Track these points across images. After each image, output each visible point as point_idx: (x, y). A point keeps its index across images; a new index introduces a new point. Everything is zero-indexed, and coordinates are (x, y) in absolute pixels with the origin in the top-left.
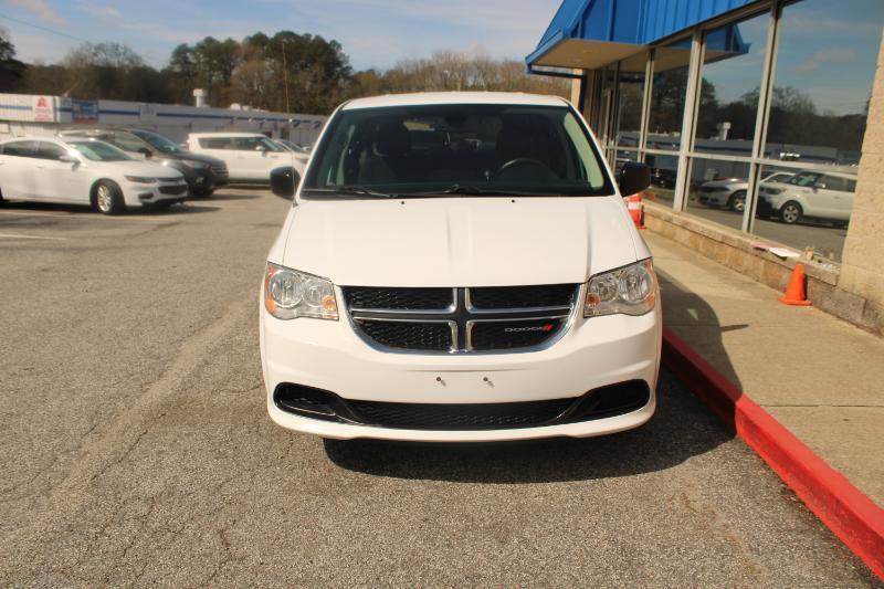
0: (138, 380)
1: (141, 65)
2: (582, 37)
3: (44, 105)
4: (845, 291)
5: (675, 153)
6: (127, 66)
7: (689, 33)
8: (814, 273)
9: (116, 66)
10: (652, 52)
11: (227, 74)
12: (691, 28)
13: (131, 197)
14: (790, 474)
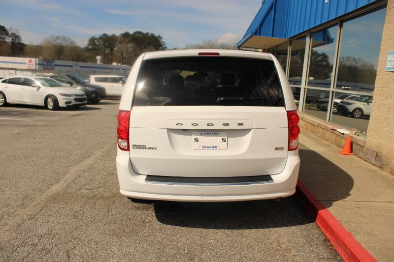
0: (48, 183)
1: (75, 45)
2: (259, 35)
3: (31, 62)
4: (368, 149)
5: (299, 86)
6: (69, 46)
7: (305, 34)
8: (356, 141)
9: (64, 45)
10: (291, 42)
11: (112, 50)
12: (306, 31)
13: (62, 103)
14: (328, 232)
